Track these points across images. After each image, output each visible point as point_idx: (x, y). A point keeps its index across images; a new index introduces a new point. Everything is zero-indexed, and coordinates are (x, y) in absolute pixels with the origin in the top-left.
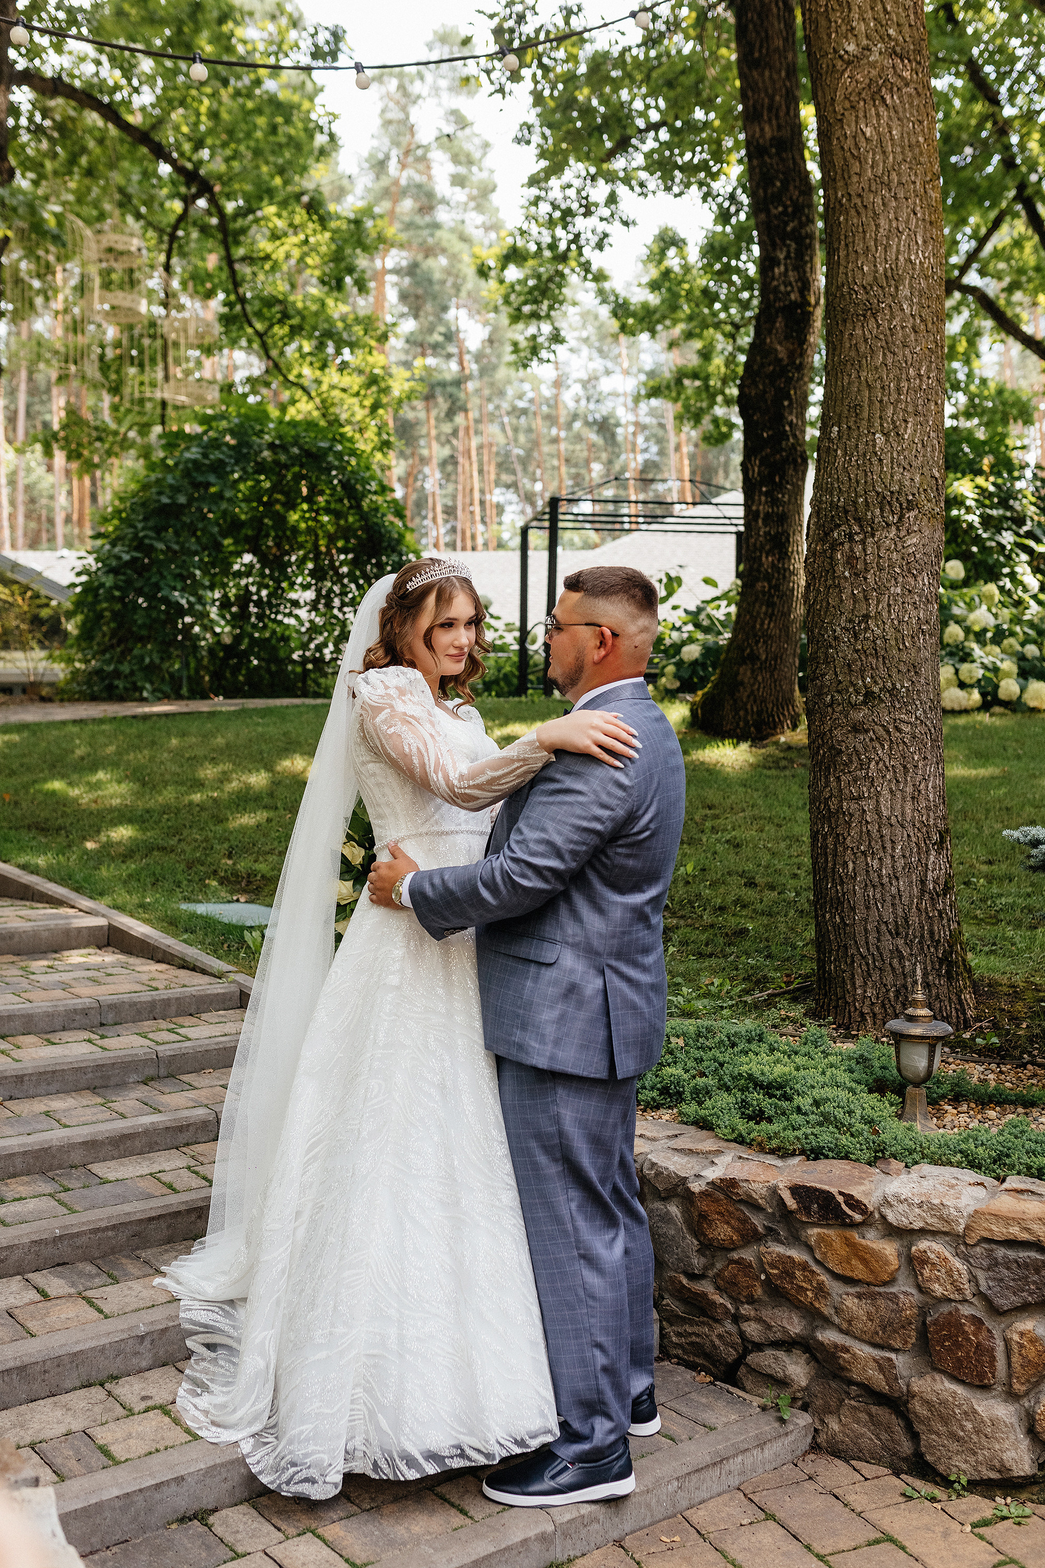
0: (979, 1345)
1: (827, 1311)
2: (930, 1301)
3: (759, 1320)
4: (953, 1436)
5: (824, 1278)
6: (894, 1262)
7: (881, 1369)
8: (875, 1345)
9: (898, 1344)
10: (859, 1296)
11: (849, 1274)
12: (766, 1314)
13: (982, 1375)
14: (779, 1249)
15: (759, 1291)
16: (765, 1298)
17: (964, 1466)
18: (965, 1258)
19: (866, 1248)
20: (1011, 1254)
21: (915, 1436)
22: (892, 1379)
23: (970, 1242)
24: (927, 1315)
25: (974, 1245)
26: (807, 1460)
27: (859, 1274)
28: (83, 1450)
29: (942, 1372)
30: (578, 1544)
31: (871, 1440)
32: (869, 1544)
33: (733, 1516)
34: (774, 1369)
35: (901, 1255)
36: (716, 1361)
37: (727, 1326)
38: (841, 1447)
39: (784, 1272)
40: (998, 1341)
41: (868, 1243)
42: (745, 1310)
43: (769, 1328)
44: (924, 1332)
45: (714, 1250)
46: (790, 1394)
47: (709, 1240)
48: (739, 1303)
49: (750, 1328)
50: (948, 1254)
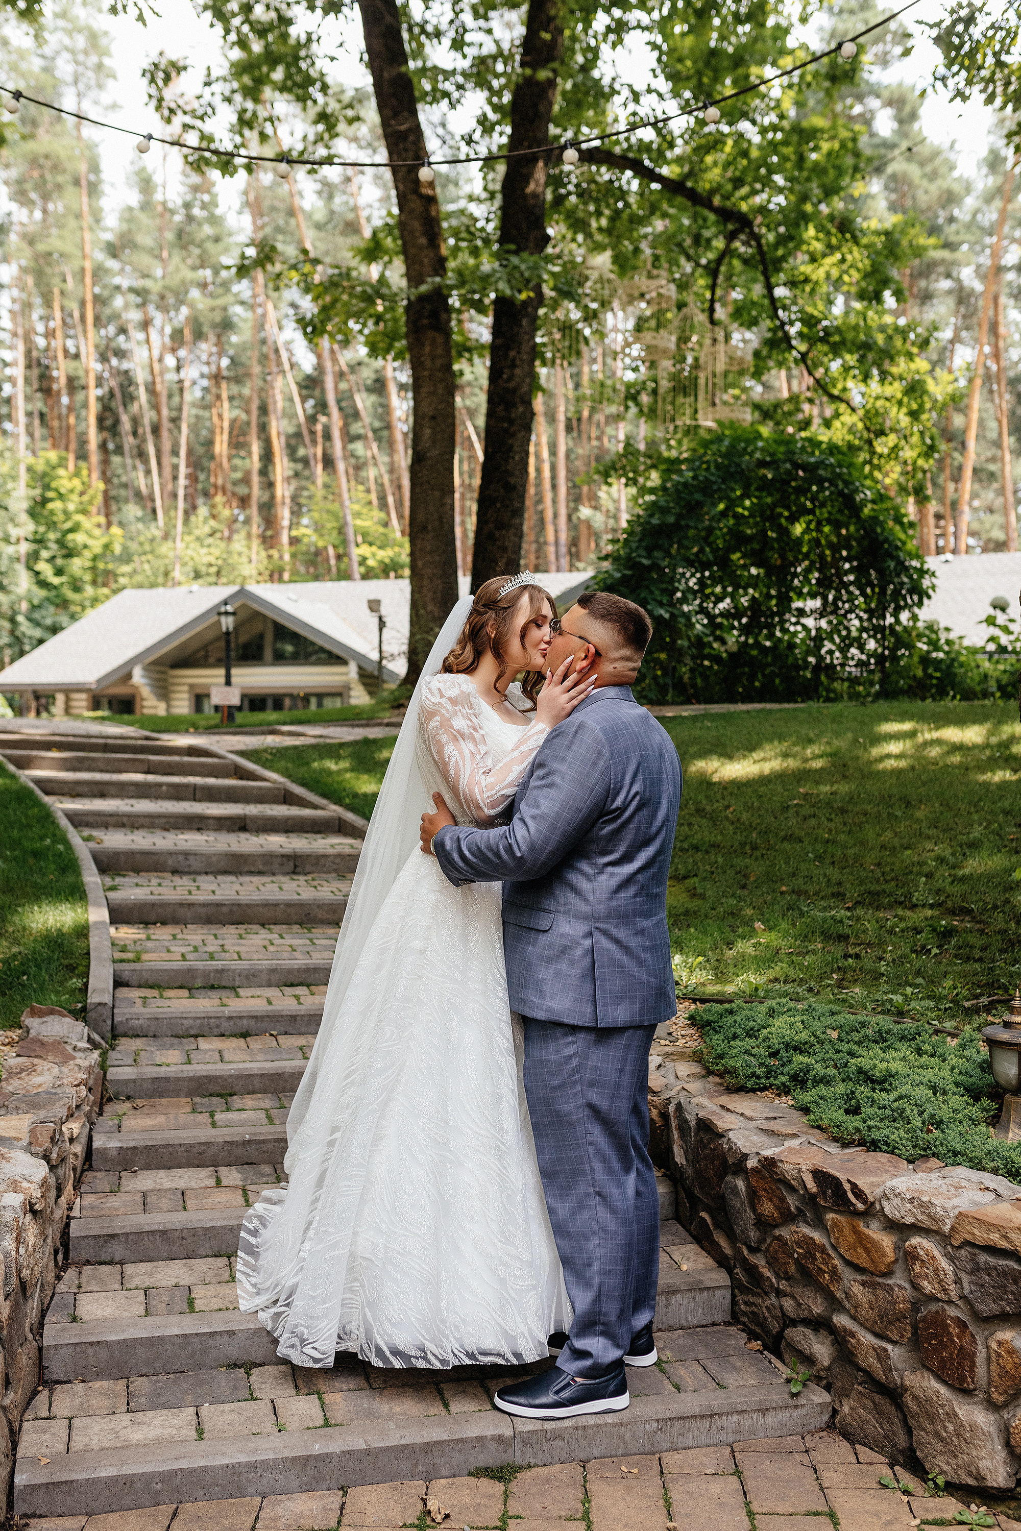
0: (962, 1347)
1: (840, 1295)
2: (922, 1299)
3: (793, 1297)
4: (937, 1435)
5: (837, 1262)
6: (891, 1255)
7: (879, 1359)
8: (877, 1335)
9: (896, 1337)
10: (863, 1284)
11: (856, 1261)
12: (798, 1291)
13: (962, 1379)
14: (806, 1230)
15: (792, 1269)
16: (798, 1276)
17: (945, 1467)
18: (951, 1259)
19: (868, 1237)
20: (992, 1261)
21: (909, 1432)
22: (888, 1370)
23: (956, 1243)
24: (918, 1310)
25: (959, 1247)
26: (817, 1436)
27: (863, 1261)
28: (177, 1299)
29: (930, 1370)
30: (540, 1455)
31: (875, 1428)
32: (808, 1514)
33: (703, 1465)
34: (804, 1346)
35: (897, 1248)
36: (767, 1331)
37: (773, 1299)
38: (851, 1430)
39: (808, 1252)
40: (980, 1347)
41: (870, 1233)
42: (783, 1285)
43: (799, 1305)
44: (915, 1328)
45: (766, 1226)
46: (814, 1372)
47: (757, 1214)
48: (779, 1278)
49: (787, 1303)
50: (937, 1253)
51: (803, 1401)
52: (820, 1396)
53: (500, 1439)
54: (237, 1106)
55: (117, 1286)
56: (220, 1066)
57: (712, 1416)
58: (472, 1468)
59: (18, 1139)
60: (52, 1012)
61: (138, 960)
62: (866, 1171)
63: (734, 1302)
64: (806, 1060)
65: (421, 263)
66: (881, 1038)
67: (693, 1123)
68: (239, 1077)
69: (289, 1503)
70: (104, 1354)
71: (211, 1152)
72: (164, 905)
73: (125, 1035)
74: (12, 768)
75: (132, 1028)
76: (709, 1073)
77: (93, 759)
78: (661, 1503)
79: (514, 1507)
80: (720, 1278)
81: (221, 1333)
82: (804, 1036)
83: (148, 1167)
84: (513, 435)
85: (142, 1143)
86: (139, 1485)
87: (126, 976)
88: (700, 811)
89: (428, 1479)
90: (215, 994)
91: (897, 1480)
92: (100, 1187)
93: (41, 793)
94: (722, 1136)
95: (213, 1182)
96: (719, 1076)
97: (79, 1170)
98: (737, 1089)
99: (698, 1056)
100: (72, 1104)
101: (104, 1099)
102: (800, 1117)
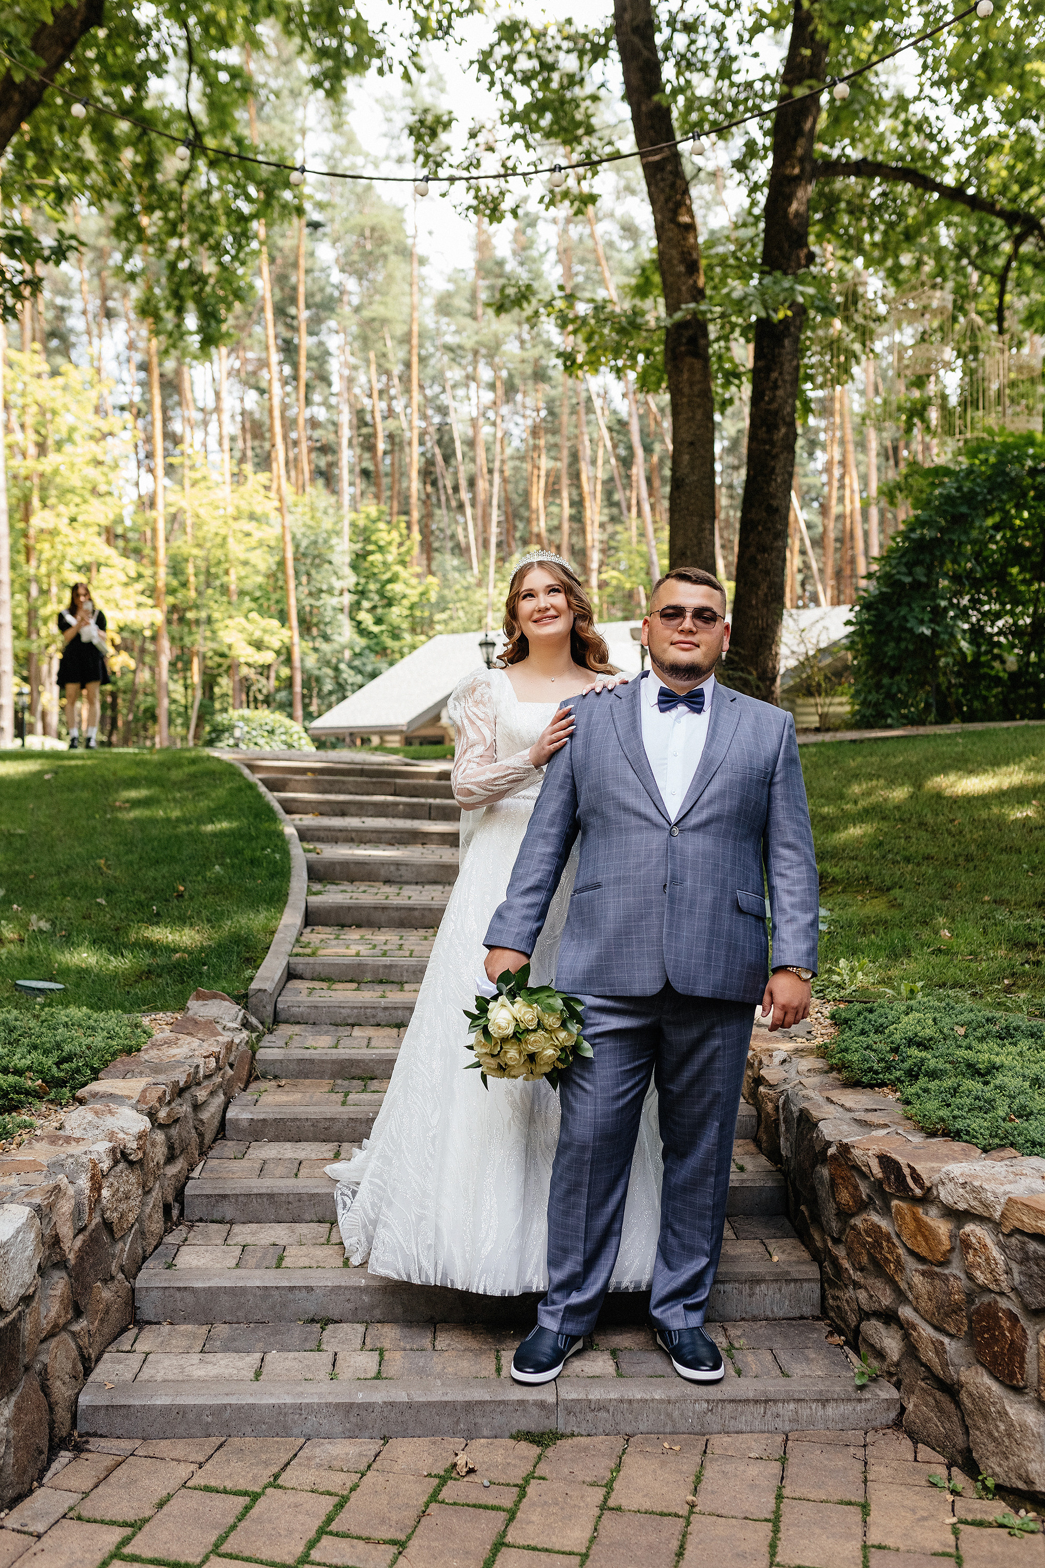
0: (1012, 1341)
1: (903, 1286)
2: (975, 1290)
3: (866, 1289)
4: (990, 1434)
5: (901, 1251)
6: (947, 1243)
7: (937, 1353)
8: (936, 1328)
9: (953, 1331)
10: (923, 1274)
11: (917, 1250)
12: (870, 1281)
13: (1012, 1375)
14: (875, 1218)
15: (865, 1259)
16: (871, 1267)
17: (997, 1469)
18: (1003, 1248)
19: (926, 1224)
20: (1040, 1250)
21: (967, 1433)
22: (945, 1364)
23: (1006, 1231)
24: (973, 1302)
25: (1009, 1235)
26: (881, 1432)
27: (923, 1251)
28: (269, 1256)
29: (983, 1365)
30: (584, 1425)
31: (937, 1427)
32: (841, 1503)
33: (750, 1449)
34: (875, 1340)
35: (952, 1236)
36: (848, 1326)
37: (850, 1293)
38: (915, 1429)
39: (876, 1241)
40: (1030, 1342)
41: (927, 1219)
42: (857, 1276)
43: (871, 1296)
44: (970, 1321)
45: (844, 1215)
46: (885, 1367)
47: (838, 1204)
48: (855, 1269)
49: (862, 1295)
50: (989, 1241)
51: (868, 1396)
52: (888, 1392)
53: (542, 1405)
55: (220, 1242)
56: (365, 1051)
57: (766, 1401)
58: (514, 1431)
59: (129, 1098)
60: (215, 996)
61: (313, 954)
62: (935, 1157)
63: (823, 1298)
64: (923, 1054)
65: (680, 290)
66: (1007, 1035)
67: (796, 1115)
69: (329, 1447)
70: (189, 1298)
71: (337, 1127)
72: (359, 908)
73: (286, 1022)
74: (263, 789)
75: (293, 1015)
76: (832, 1068)
77: (343, 782)
78: (692, 1478)
79: (543, 1469)
80: (812, 1271)
81: (300, 1288)
82: (928, 1032)
83: (276, 1139)
84: (775, 457)
85: (271, 1116)
86: (191, 1416)
87: (300, 969)
88: (922, 824)
89: (470, 1436)
90: (380, 988)
91: (949, 1480)
92: (226, 1154)
93: (281, 811)
94: (816, 1125)
95: (331, 1155)
96: (839, 1071)
97: (208, 1137)
98: (853, 1084)
99: (823, 1052)
100: (197, 1073)
101: (252, 1077)
102: (899, 1109)
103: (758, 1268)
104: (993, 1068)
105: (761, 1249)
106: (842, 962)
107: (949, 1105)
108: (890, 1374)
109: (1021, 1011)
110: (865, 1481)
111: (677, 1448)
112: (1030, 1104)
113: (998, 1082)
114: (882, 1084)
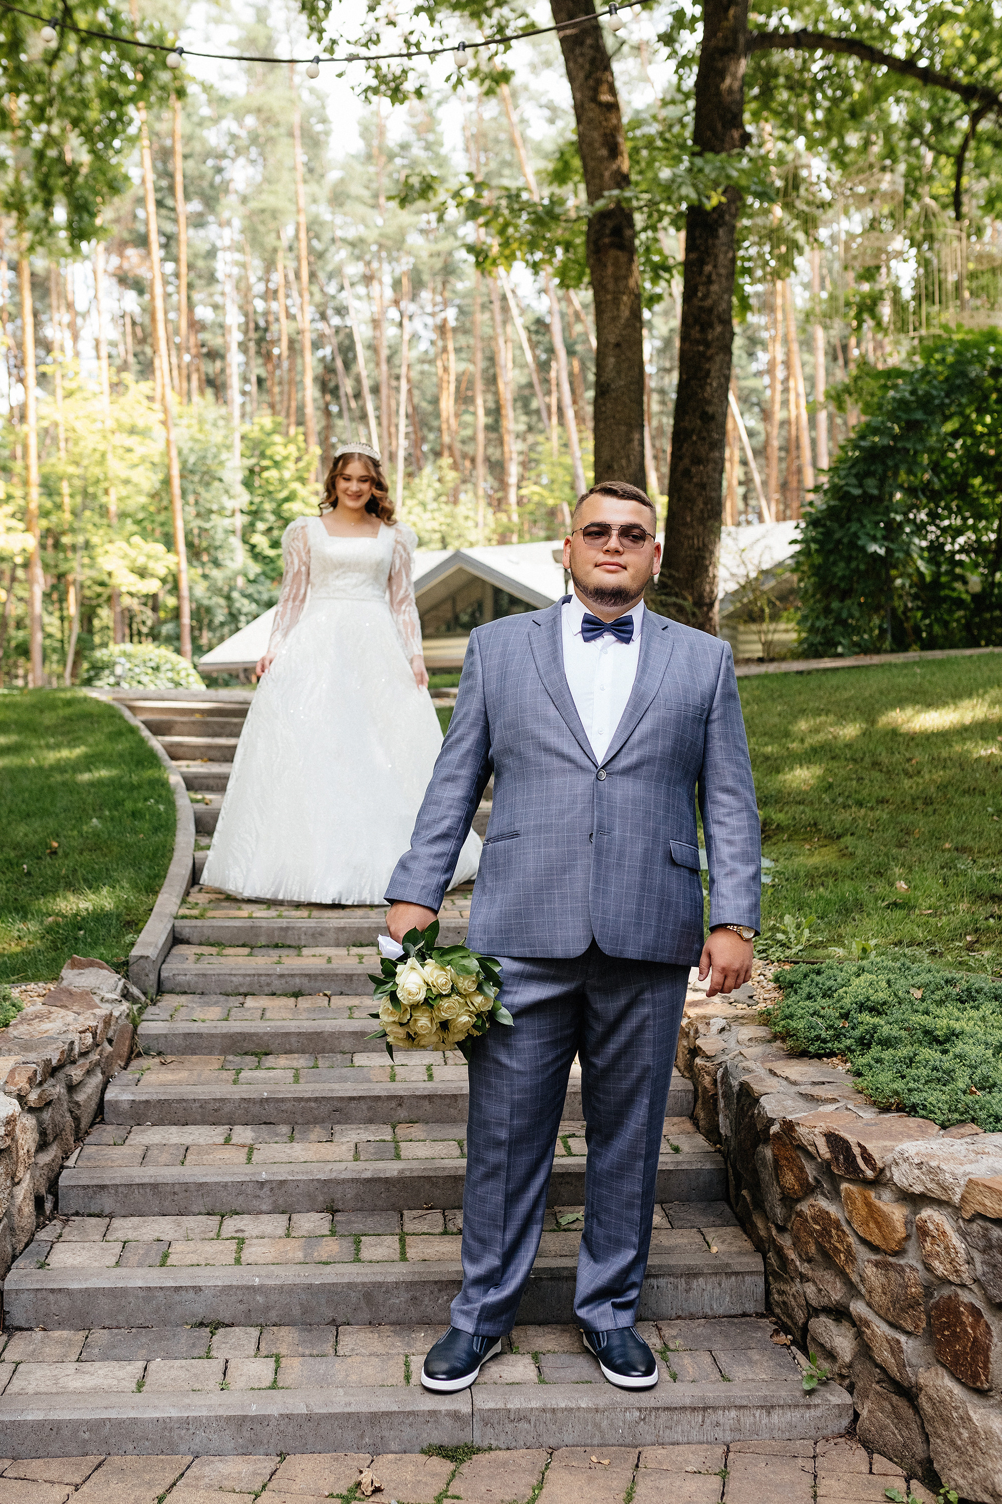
0: (975, 1338)
1: (855, 1278)
2: (934, 1282)
3: (814, 1282)
4: (953, 1443)
5: (852, 1239)
6: (902, 1231)
7: (892, 1352)
8: (891, 1325)
9: (910, 1328)
10: (877, 1264)
11: (869, 1238)
12: (819, 1273)
13: (975, 1377)
14: (823, 1203)
15: (812, 1249)
16: (818, 1258)
17: (961, 1482)
18: (963, 1235)
19: (879, 1210)
21: (927, 1441)
22: (902, 1365)
23: (967, 1216)
24: (931, 1295)
25: (970, 1221)
26: (832, 1442)
27: (877, 1240)
28: (152, 1253)
29: (943, 1365)
30: (503, 1437)
31: (894, 1435)
33: (687, 1462)
34: (824, 1339)
35: (908, 1223)
36: (795, 1324)
37: (797, 1286)
38: (869, 1437)
39: (825, 1229)
40: (995, 1340)
41: (880, 1204)
42: (804, 1268)
43: (820, 1290)
44: (929, 1317)
45: (789, 1200)
46: (836, 1369)
47: (782, 1188)
48: (802, 1260)
49: (810, 1289)
50: (948, 1228)
51: (817, 1401)
52: (838, 1397)
53: (456, 1416)
54: (268, 1065)
55: (98, 1237)
56: (259, 1024)
57: (705, 1409)
58: (425, 1445)
60: (91, 964)
61: (201, 916)
62: (889, 1135)
63: (768, 1292)
64: (876, 1020)
65: (602, 176)
66: (968, 998)
67: (736, 1089)
68: (275, 1035)
69: (220, 1465)
70: (64, 1301)
71: (227, 1109)
73: (172, 992)
74: (145, 733)
75: (179, 984)
76: (775, 1037)
77: (235, 724)
78: (623, 1495)
79: (457, 1487)
80: (755, 1263)
81: (187, 1288)
82: (882, 996)
83: (160, 1122)
84: (711, 359)
85: (155, 1097)
86: (66, 1432)
87: (186, 933)
89: (377, 1453)
90: (275, 954)
91: (908, 1494)
92: (105, 1140)
93: (166, 757)
94: (757, 1101)
95: (221, 1140)
96: (784, 1040)
97: (85, 1122)
98: (801, 1054)
99: (766, 1018)
100: (71, 1050)
101: (133, 1054)
102: (849, 1082)
103: (695, 1260)
104: (953, 1035)
105: (698, 1239)
106: (787, 918)
107: (903, 1077)
108: (842, 1377)
109: (985, 970)
110: (815, 1497)
111: (606, 1462)
112: (993, 1074)
113: (957, 1050)
114: (831, 1054)
